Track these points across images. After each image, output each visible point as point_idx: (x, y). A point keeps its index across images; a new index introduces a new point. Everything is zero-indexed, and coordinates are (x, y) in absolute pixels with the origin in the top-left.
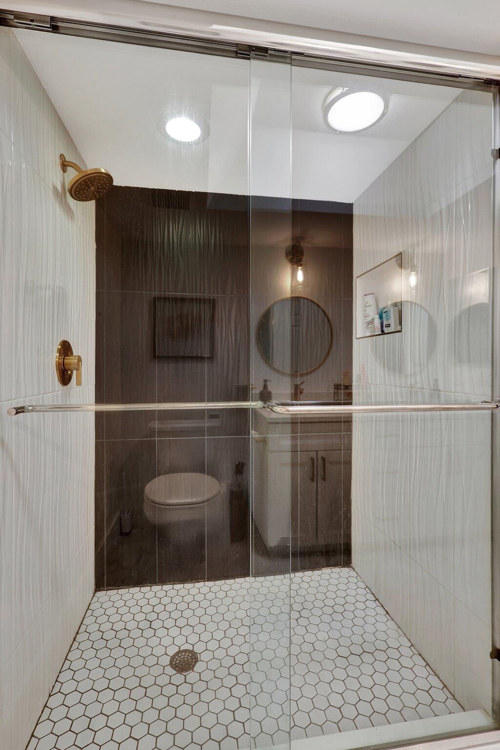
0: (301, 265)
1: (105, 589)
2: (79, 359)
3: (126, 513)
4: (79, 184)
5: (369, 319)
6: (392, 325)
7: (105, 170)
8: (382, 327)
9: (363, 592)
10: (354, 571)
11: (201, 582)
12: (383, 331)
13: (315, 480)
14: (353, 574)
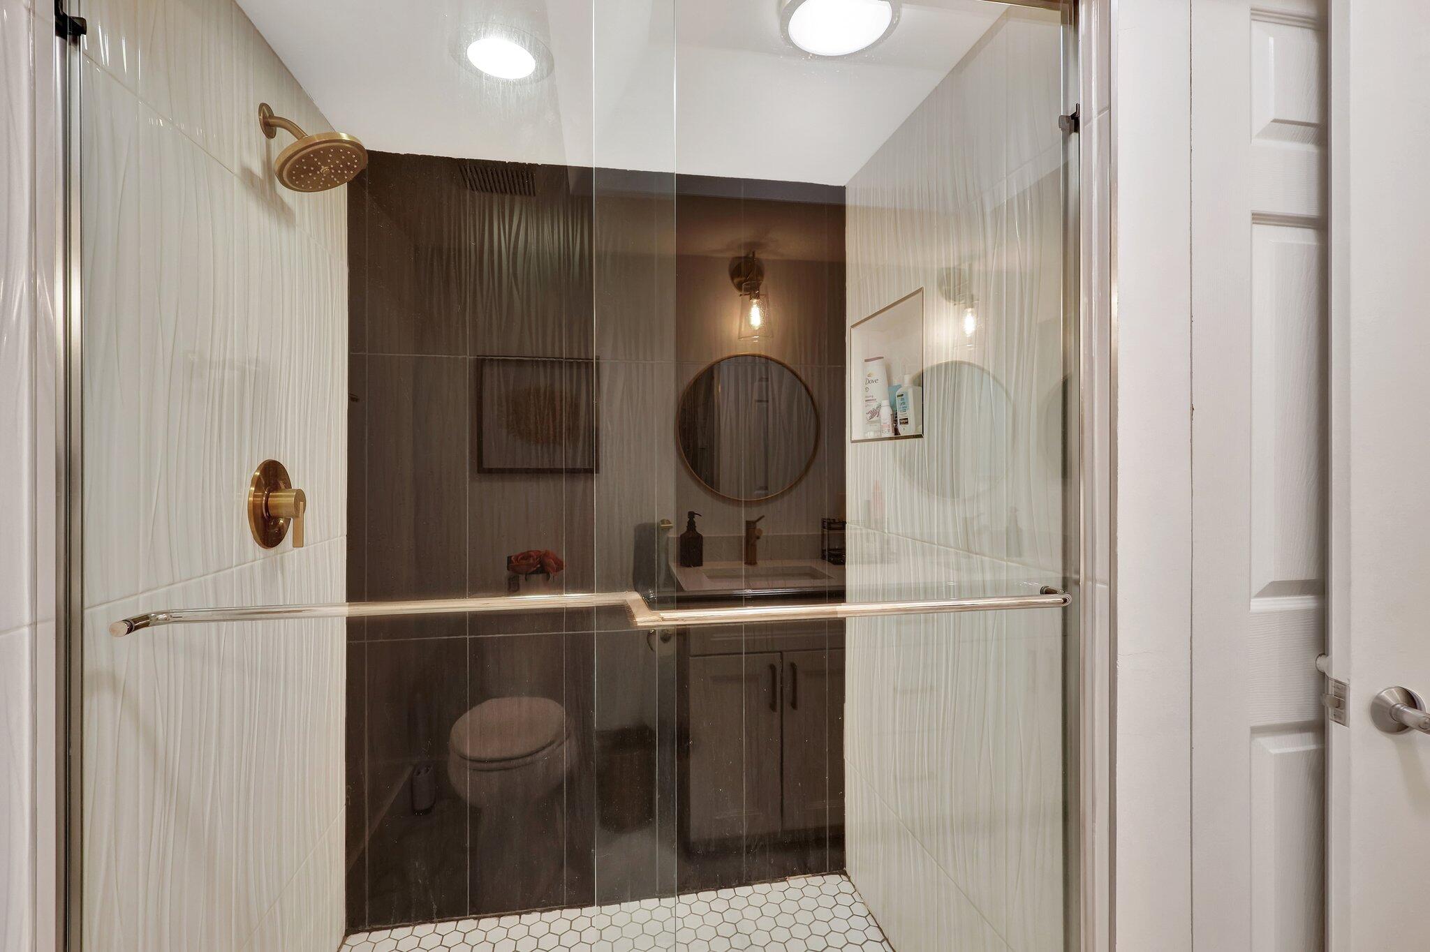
0: (757, 297)
1: (367, 928)
2: (300, 496)
3: (423, 771)
4: (299, 161)
5: (874, 405)
6: (911, 420)
7: (349, 136)
8: (895, 421)
9: (861, 923)
10: (850, 881)
11: (555, 909)
12: (896, 431)
13: (778, 708)
14: (846, 886)
